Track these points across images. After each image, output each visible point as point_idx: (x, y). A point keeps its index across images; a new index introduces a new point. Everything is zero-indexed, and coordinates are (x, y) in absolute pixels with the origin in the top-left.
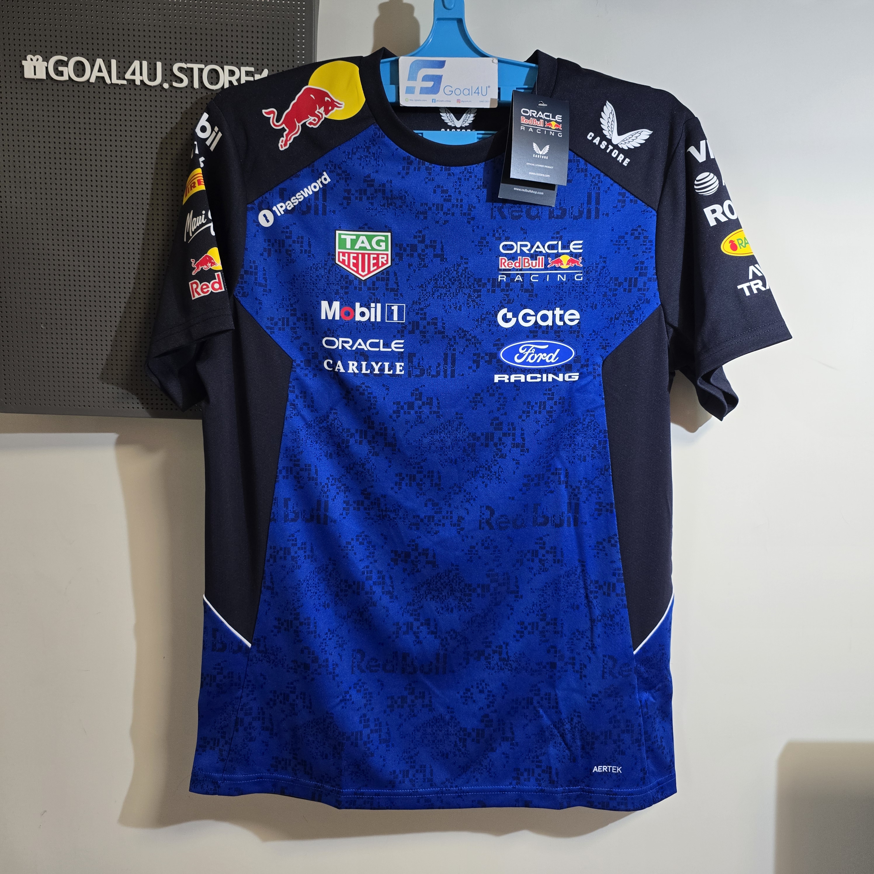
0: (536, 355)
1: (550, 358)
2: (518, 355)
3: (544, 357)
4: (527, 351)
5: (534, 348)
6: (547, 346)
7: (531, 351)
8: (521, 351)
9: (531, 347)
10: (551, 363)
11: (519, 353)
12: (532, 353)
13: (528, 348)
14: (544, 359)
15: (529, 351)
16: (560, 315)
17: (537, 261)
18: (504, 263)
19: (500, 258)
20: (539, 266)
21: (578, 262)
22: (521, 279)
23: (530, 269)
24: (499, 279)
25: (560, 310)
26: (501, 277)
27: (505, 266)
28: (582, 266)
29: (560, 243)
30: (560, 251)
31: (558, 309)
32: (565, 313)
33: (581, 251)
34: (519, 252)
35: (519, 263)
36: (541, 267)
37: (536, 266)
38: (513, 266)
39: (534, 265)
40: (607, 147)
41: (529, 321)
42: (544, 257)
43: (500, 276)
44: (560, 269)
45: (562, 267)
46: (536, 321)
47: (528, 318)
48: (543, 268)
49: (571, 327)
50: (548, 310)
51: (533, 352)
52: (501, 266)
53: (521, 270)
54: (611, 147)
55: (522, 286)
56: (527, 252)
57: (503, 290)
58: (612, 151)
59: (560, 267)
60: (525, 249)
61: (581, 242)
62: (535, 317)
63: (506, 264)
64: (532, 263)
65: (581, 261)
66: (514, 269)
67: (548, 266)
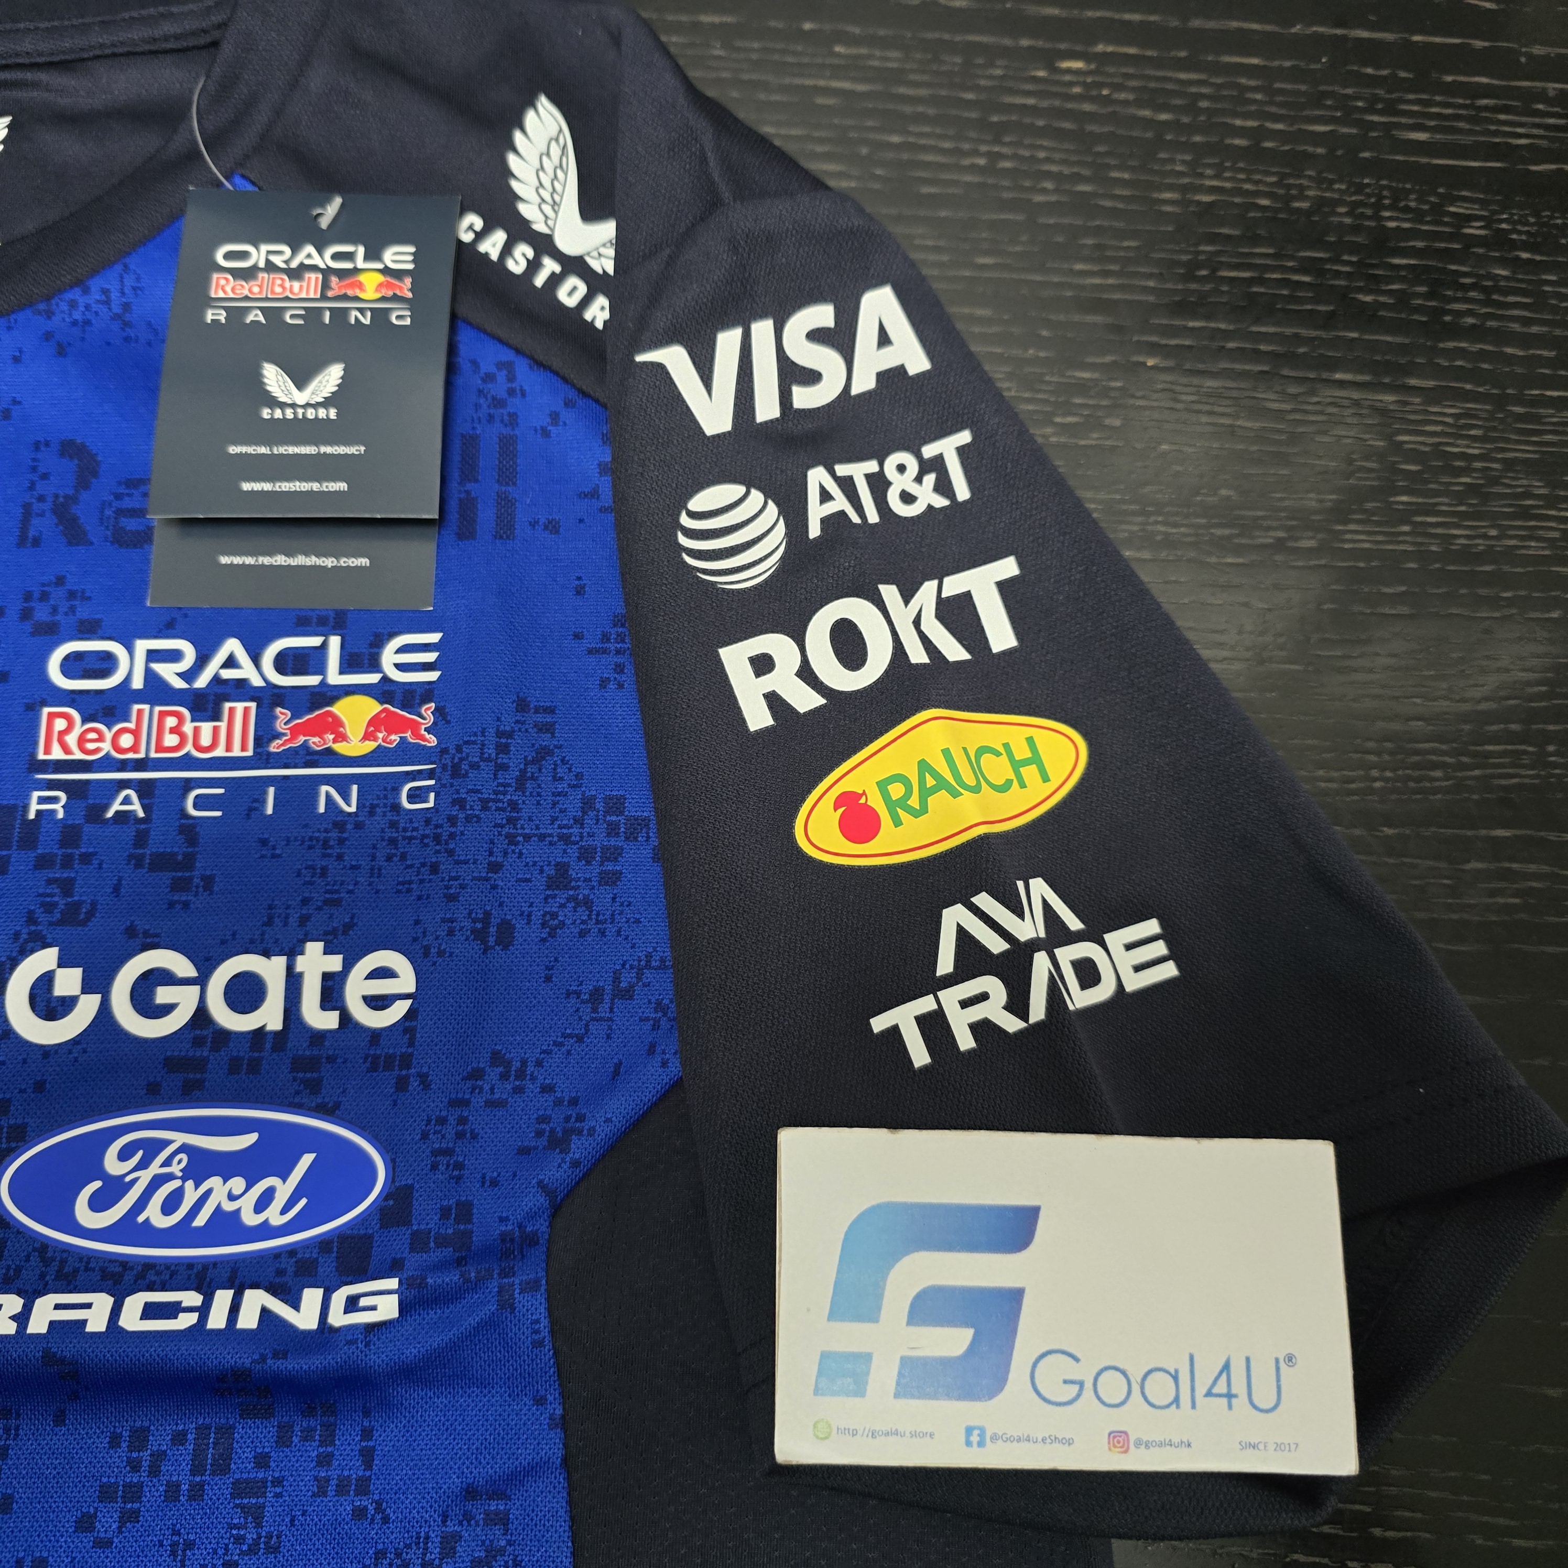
0: (190, 1184)
1: (262, 1203)
2: (97, 1184)
3: (232, 1197)
4: (143, 1165)
5: (184, 1148)
6: (250, 1139)
7: (167, 1163)
8: (113, 1165)
9: (167, 1143)
10: (265, 1231)
11: (101, 1174)
12: (170, 1177)
13: (152, 1148)
14: (229, 1207)
15: (155, 1168)
16: (327, 977)
17: (223, 725)
18: (62, 733)
19: (46, 710)
20: (229, 748)
21: (414, 726)
22: (136, 807)
23: (188, 762)
24: (34, 808)
25: (326, 952)
26: (42, 800)
27: (67, 750)
28: (432, 741)
29: (335, 642)
30: (334, 677)
31: (314, 948)
32: (348, 965)
33: (433, 676)
34: (138, 683)
35: (136, 733)
36: (236, 752)
37: (214, 745)
38: (106, 747)
39: (205, 741)
40: (534, 266)
41: (168, 1009)
42: (253, 705)
43: (36, 794)
44: (330, 757)
45: (340, 748)
46: (201, 1015)
47: (163, 995)
48: (250, 753)
49: (376, 1035)
50: (267, 954)
51: (176, 1169)
52: (47, 751)
53: (140, 765)
54: (550, 266)
55: (141, 839)
56: (179, 684)
57: (43, 862)
58: (555, 281)
59: (329, 752)
60: (168, 672)
61: (434, 638)
62: (196, 989)
63: (72, 739)
64: (196, 731)
65: (430, 719)
66: (107, 763)
67: (275, 747)
